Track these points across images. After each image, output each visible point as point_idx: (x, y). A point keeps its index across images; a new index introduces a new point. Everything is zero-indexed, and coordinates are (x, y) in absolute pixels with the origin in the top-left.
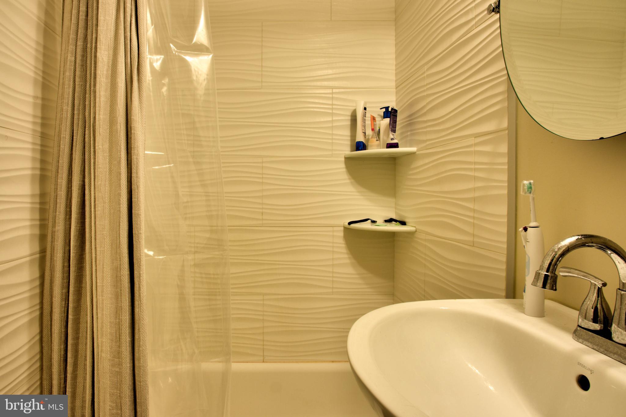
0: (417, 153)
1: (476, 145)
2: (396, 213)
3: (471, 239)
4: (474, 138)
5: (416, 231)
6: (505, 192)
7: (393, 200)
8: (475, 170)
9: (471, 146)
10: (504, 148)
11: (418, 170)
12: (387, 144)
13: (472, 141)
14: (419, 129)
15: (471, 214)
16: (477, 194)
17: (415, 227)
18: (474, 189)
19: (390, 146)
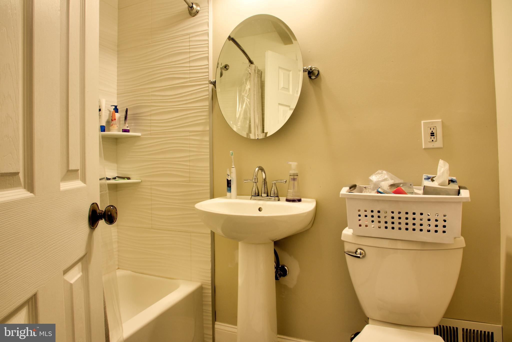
0: (142, 137)
1: (190, 136)
2: (117, 173)
3: (188, 179)
4: (189, 133)
5: (141, 181)
6: (208, 157)
7: (116, 165)
8: (190, 147)
9: (187, 136)
10: (207, 138)
11: (142, 147)
12: (122, 129)
13: (188, 134)
14: (141, 123)
15: (188, 168)
16: (191, 158)
17: (141, 179)
18: (190, 156)
19: (125, 131)
